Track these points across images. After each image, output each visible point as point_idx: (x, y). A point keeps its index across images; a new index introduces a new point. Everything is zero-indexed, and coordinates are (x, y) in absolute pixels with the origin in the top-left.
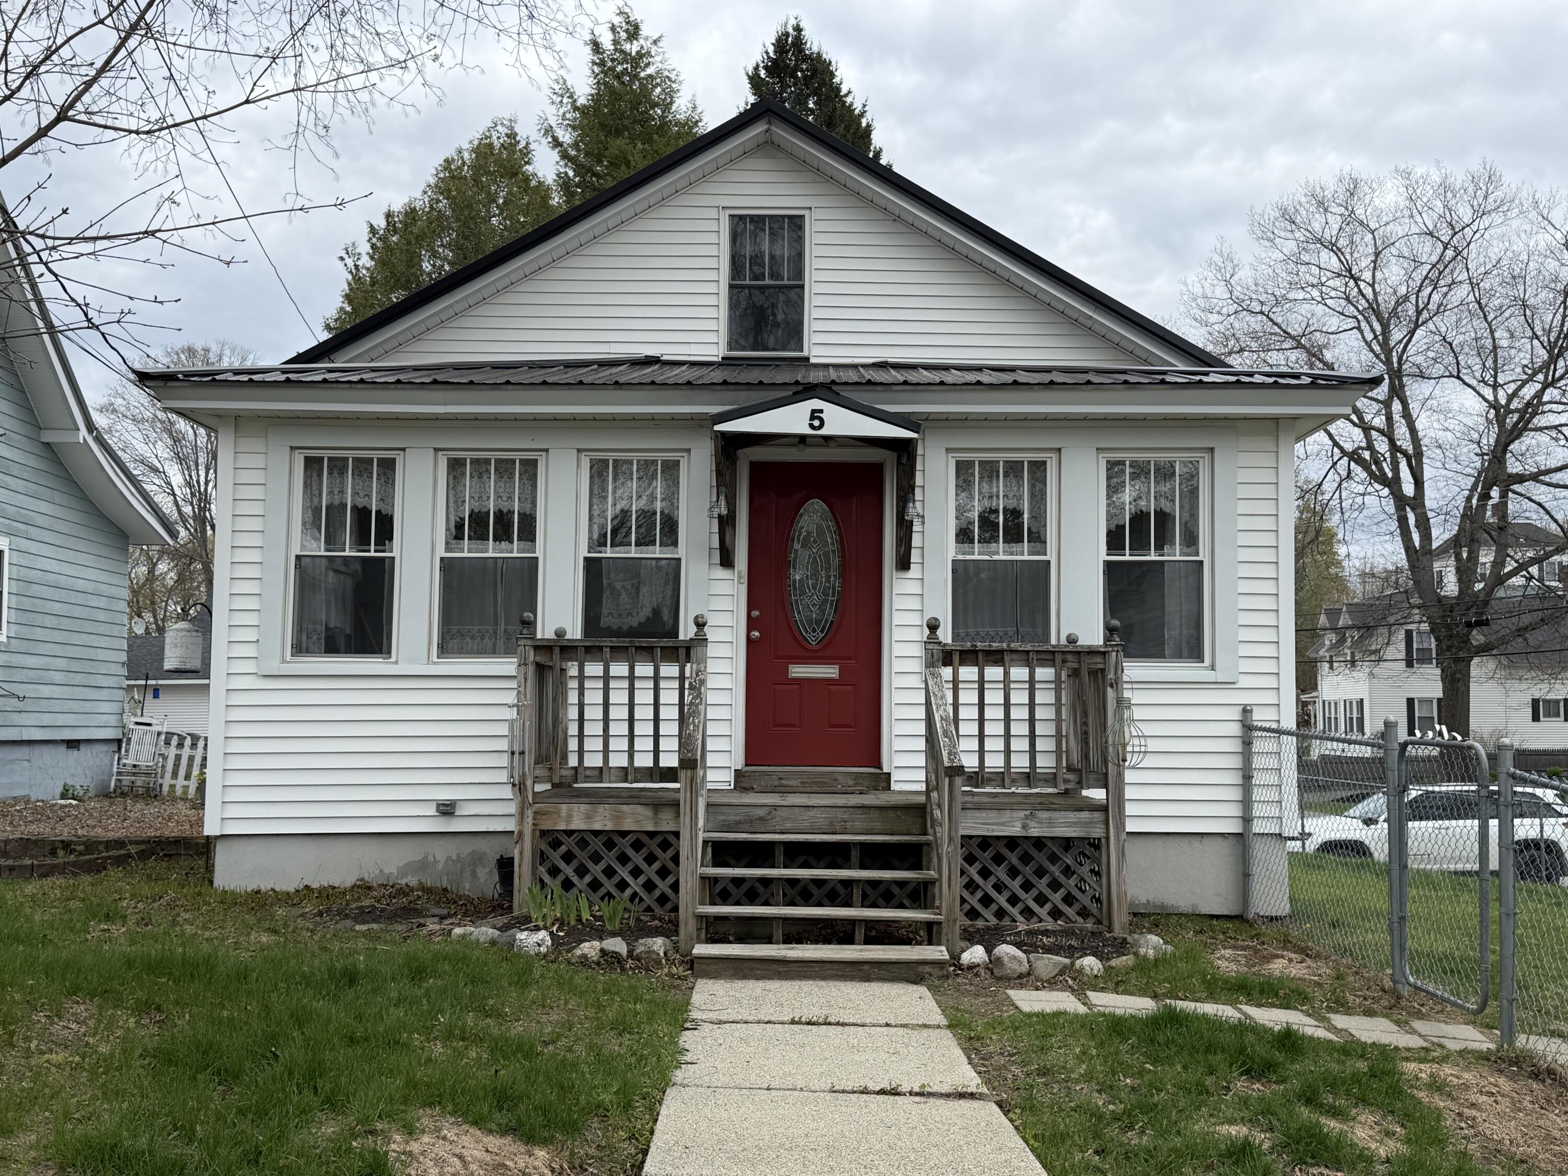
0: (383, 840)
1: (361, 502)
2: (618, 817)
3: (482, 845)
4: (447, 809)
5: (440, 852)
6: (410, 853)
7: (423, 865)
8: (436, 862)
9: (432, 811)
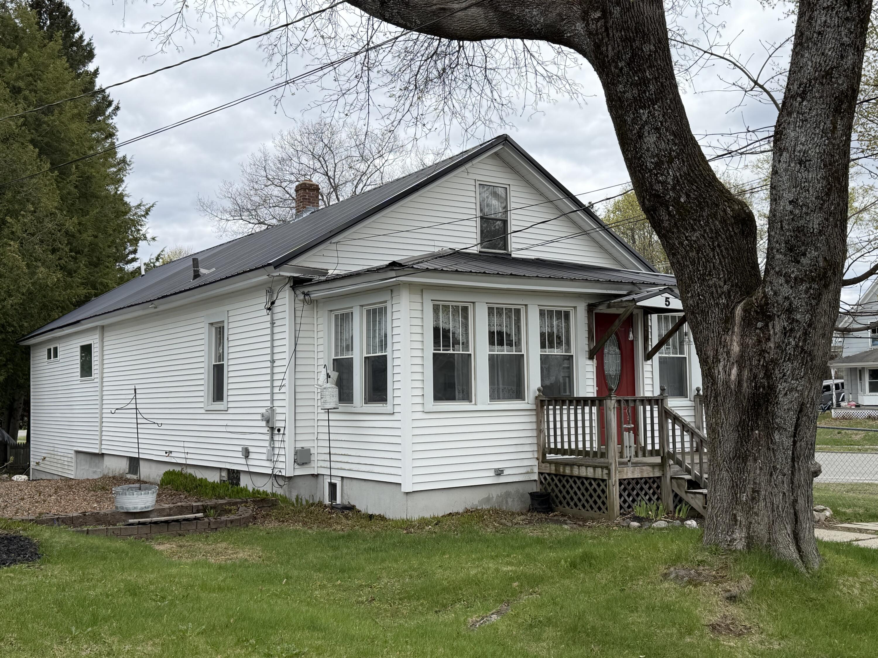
0: (473, 489)
1: (446, 327)
2: (642, 472)
3: (510, 488)
4: (499, 472)
5: (495, 493)
6: (482, 494)
7: (488, 500)
8: (493, 497)
9: (492, 473)
